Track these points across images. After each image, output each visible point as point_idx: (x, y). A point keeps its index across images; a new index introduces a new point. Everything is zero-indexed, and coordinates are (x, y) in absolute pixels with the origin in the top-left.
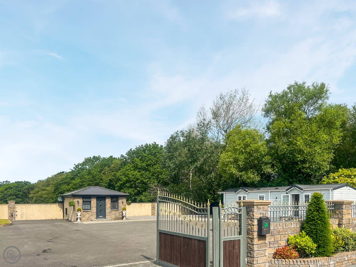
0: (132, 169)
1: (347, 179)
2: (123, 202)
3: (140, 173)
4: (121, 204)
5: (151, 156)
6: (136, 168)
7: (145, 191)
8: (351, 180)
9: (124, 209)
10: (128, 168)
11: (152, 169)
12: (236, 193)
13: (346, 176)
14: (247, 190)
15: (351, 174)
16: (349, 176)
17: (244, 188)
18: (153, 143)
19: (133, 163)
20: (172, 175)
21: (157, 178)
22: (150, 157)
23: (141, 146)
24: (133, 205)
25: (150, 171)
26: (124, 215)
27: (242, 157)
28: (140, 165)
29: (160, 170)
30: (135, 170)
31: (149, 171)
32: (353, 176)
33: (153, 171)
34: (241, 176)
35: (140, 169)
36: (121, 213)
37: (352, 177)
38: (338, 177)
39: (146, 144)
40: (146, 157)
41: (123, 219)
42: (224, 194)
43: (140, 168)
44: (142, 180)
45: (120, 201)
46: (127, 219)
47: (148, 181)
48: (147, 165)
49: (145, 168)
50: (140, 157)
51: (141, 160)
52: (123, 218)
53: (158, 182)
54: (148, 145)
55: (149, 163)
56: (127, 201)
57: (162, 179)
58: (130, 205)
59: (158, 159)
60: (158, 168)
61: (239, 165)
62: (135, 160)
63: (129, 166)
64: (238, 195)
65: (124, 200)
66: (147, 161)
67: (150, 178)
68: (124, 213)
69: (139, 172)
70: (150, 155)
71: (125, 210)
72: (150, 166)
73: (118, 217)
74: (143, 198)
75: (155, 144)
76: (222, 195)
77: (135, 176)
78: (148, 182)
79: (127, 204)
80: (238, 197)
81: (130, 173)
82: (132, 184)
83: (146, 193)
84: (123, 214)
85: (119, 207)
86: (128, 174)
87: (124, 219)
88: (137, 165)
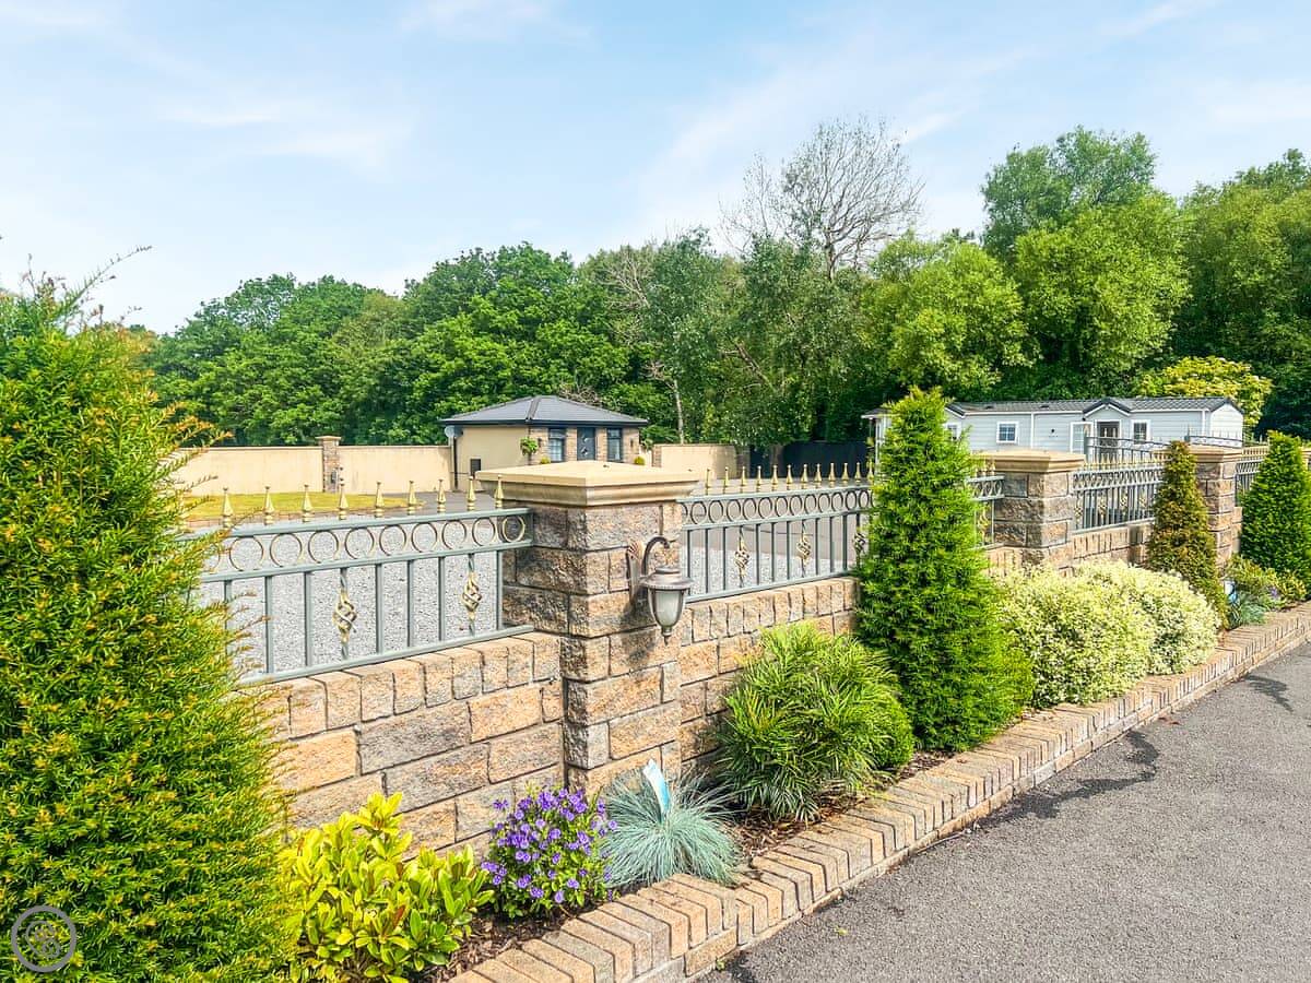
0: (469, 331)
2: (632, 442)
4: (629, 446)
6: (481, 327)
8: (1214, 388)
13: (1201, 376)
14: (959, 408)
15: (1211, 371)
16: (1208, 377)
18: (522, 245)
28: (498, 317)
30: (477, 334)
32: (1217, 376)
35: (498, 334)
37: (1215, 378)
43: (499, 331)
45: (627, 440)
48: (526, 322)
54: (510, 252)
55: (528, 312)
61: (953, 344)
63: (461, 322)
65: (634, 436)
66: (522, 308)
67: (546, 365)
77: (492, 354)
81: (469, 346)
86: (464, 349)
88: (487, 318)
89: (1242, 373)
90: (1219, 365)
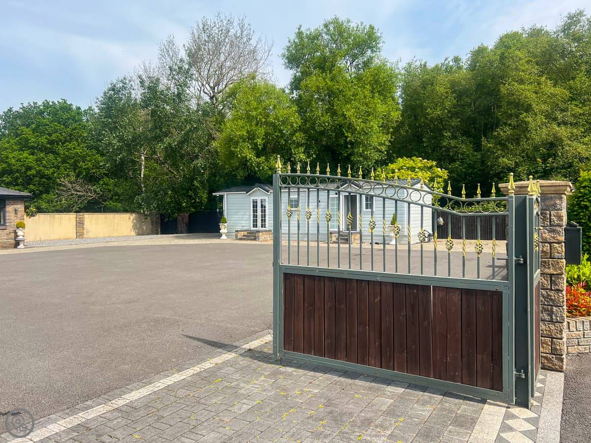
0: (15, 147)
1: (410, 172)
2: (16, 211)
3: (35, 157)
4: (13, 214)
5: (59, 125)
6: (24, 145)
7: (47, 192)
8: (416, 175)
9: (21, 226)
10: (7, 145)
11: (61, 150)
12: (250, 195)
13: (408, 168)
14: (267, 188)
15: (414, 165)
16: (413, 169)
17: (262, 185)
18: (61, 101)
19: (17, 135)
20: (116, 161)
21: (75, 166)
22: (56, 125)
23: (32, 105)
24: (41, 217)
25: (58, 154)
26: (20, 238)
27: (261, 131)
28: (33, 140)
29: (81, 153)
30: (21, 149)
31: (54, 153)
32: (418, 168)
33: (64, 154)
34: (259, 164)
35: (33, 150)
36: (13, 235)
37: (416, 170)
38: (399, 170)
39: (46, 100)
40: (47, 125)
41: (18, 247)
42: (225, 197)
43: (33, 148)
44: (40, 171)
45: (10, 208)
46: (26, 247)
47: (54, 173)
48: (51, 142)
49: (46, 148)
50: (34, 126)
51: (34, 131)
52: (17, 244)
53: (78, 176)
54: (51, 104)
55: (54, 137)
56: (26, 208)
57: (85, 169)
58: (34, 216)
59: (74, 131)
60: (74, 148)
61: (256, 144)
62: (22, 131)
63: (8, 142)
64: (252, 198)
65: (19, 206)
66: (50, 135)
67: (58, 167)
68: (20, 233)
69: (33, 154)
70: (56, 123)
71: (23, 227)
72: (58, 144)
73: (4, 243)
74: (44, 205)
75: (65, 103)
76: (221, 197)
77: (25, 161)
78: (55, 175)
79: (28, 215)
80: (252, 200)
81: (11, 156)
82: (17, 178)
83: (51, 196)
84: (16, 236)
85: (7, 221)
86: (7, 158)
87: (21, 246)
88: (27, 140)
89: (431, 167)
90: (419, 162)
